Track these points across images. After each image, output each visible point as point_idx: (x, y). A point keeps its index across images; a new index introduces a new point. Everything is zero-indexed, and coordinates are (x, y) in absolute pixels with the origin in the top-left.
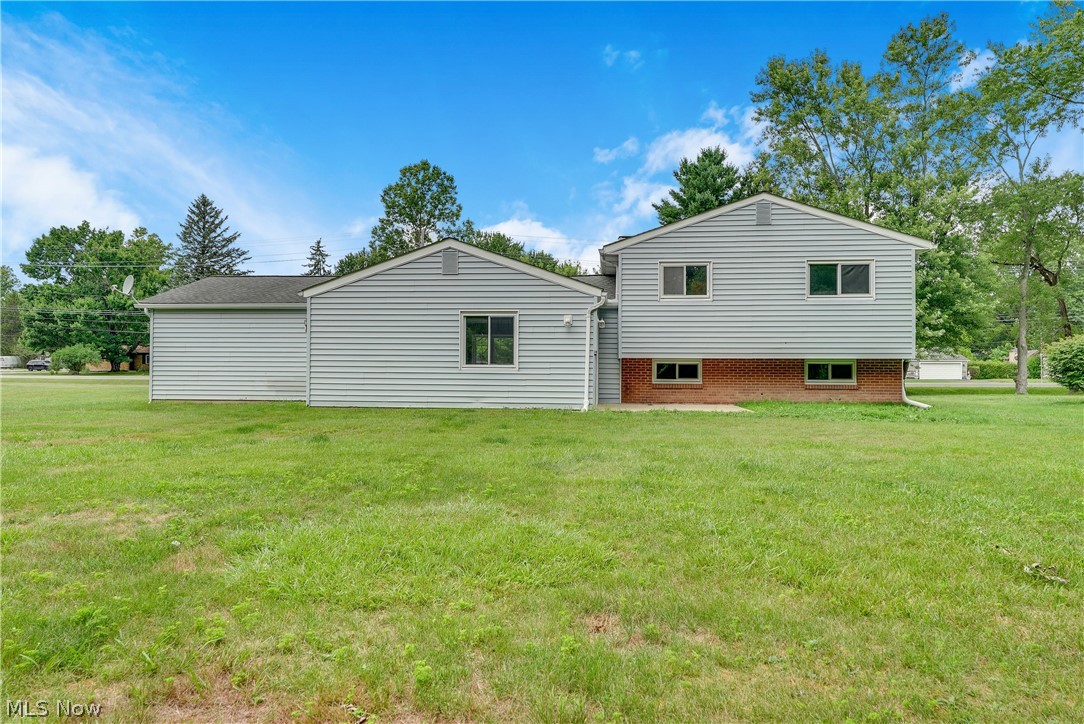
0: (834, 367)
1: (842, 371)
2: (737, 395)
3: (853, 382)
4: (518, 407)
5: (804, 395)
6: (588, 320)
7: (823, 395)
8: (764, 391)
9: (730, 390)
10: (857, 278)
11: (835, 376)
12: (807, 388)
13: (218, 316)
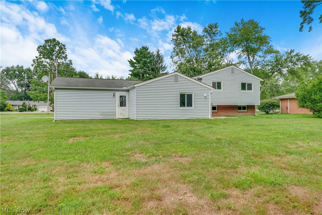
0: (243, 107)
1: (244, 108)
2: (225, 114)
3: (246, 110)
4: (193, 118)
5: (238, 114)
6: (210, 95)
7: (241, 114)
8: (230, 113)
9: (223, 113)
10: (250, 87)
11: (243, 109)
12: (238, 112)
13: (82, 91)
